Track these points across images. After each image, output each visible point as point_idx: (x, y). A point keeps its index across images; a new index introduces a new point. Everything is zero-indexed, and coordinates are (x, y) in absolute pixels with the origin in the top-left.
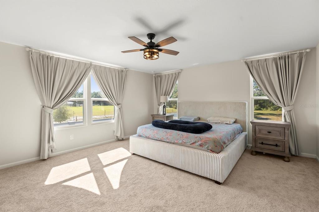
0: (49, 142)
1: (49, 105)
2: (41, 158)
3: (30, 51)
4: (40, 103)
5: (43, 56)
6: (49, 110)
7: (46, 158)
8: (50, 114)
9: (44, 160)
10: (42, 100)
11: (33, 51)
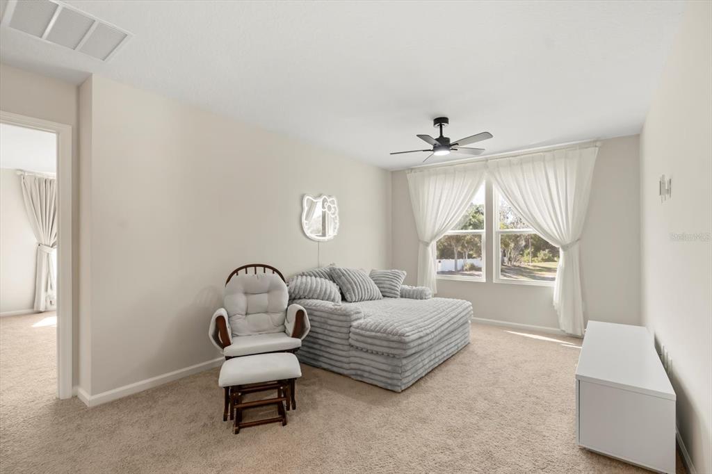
0: (46, 290)
1: (47, 243)
2: (35, 309)
3: (22, 175)
4: (35, 241)
5: (39, 179)
6: (48, 249)
7: (41, 309)
8: (48, 254)
9: (41, 312)
10: (38, 236)
11: (26, 174)
